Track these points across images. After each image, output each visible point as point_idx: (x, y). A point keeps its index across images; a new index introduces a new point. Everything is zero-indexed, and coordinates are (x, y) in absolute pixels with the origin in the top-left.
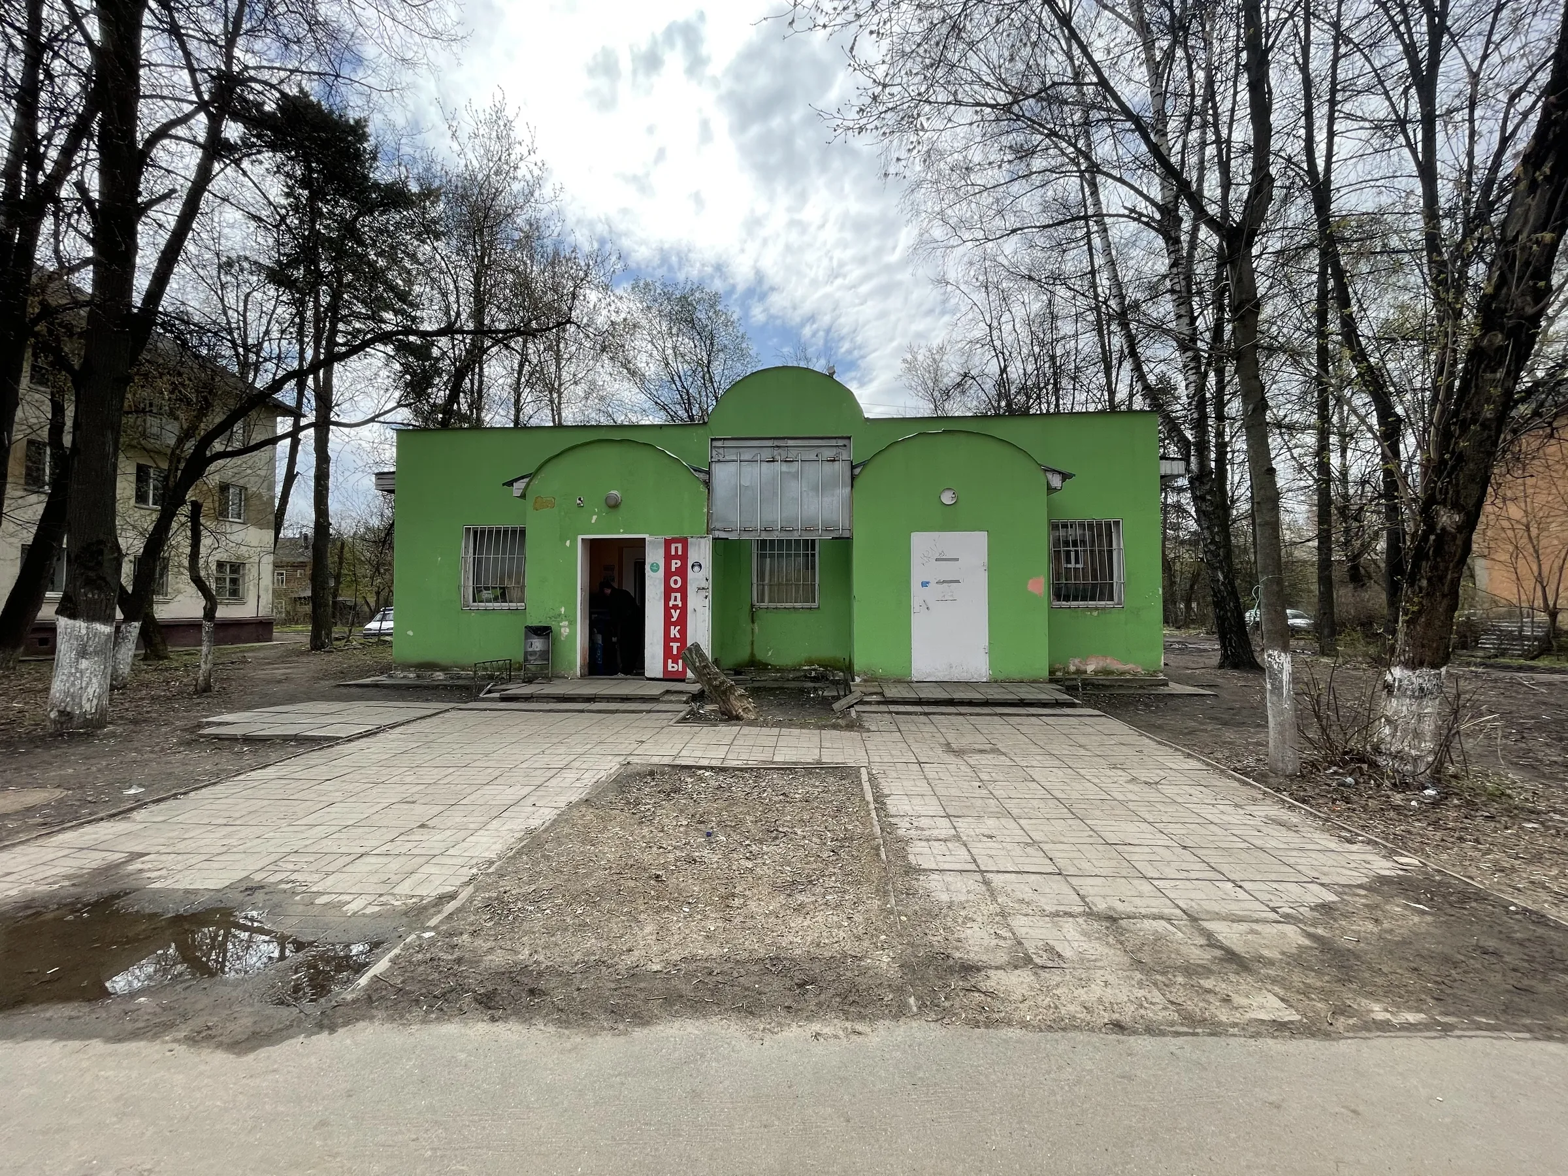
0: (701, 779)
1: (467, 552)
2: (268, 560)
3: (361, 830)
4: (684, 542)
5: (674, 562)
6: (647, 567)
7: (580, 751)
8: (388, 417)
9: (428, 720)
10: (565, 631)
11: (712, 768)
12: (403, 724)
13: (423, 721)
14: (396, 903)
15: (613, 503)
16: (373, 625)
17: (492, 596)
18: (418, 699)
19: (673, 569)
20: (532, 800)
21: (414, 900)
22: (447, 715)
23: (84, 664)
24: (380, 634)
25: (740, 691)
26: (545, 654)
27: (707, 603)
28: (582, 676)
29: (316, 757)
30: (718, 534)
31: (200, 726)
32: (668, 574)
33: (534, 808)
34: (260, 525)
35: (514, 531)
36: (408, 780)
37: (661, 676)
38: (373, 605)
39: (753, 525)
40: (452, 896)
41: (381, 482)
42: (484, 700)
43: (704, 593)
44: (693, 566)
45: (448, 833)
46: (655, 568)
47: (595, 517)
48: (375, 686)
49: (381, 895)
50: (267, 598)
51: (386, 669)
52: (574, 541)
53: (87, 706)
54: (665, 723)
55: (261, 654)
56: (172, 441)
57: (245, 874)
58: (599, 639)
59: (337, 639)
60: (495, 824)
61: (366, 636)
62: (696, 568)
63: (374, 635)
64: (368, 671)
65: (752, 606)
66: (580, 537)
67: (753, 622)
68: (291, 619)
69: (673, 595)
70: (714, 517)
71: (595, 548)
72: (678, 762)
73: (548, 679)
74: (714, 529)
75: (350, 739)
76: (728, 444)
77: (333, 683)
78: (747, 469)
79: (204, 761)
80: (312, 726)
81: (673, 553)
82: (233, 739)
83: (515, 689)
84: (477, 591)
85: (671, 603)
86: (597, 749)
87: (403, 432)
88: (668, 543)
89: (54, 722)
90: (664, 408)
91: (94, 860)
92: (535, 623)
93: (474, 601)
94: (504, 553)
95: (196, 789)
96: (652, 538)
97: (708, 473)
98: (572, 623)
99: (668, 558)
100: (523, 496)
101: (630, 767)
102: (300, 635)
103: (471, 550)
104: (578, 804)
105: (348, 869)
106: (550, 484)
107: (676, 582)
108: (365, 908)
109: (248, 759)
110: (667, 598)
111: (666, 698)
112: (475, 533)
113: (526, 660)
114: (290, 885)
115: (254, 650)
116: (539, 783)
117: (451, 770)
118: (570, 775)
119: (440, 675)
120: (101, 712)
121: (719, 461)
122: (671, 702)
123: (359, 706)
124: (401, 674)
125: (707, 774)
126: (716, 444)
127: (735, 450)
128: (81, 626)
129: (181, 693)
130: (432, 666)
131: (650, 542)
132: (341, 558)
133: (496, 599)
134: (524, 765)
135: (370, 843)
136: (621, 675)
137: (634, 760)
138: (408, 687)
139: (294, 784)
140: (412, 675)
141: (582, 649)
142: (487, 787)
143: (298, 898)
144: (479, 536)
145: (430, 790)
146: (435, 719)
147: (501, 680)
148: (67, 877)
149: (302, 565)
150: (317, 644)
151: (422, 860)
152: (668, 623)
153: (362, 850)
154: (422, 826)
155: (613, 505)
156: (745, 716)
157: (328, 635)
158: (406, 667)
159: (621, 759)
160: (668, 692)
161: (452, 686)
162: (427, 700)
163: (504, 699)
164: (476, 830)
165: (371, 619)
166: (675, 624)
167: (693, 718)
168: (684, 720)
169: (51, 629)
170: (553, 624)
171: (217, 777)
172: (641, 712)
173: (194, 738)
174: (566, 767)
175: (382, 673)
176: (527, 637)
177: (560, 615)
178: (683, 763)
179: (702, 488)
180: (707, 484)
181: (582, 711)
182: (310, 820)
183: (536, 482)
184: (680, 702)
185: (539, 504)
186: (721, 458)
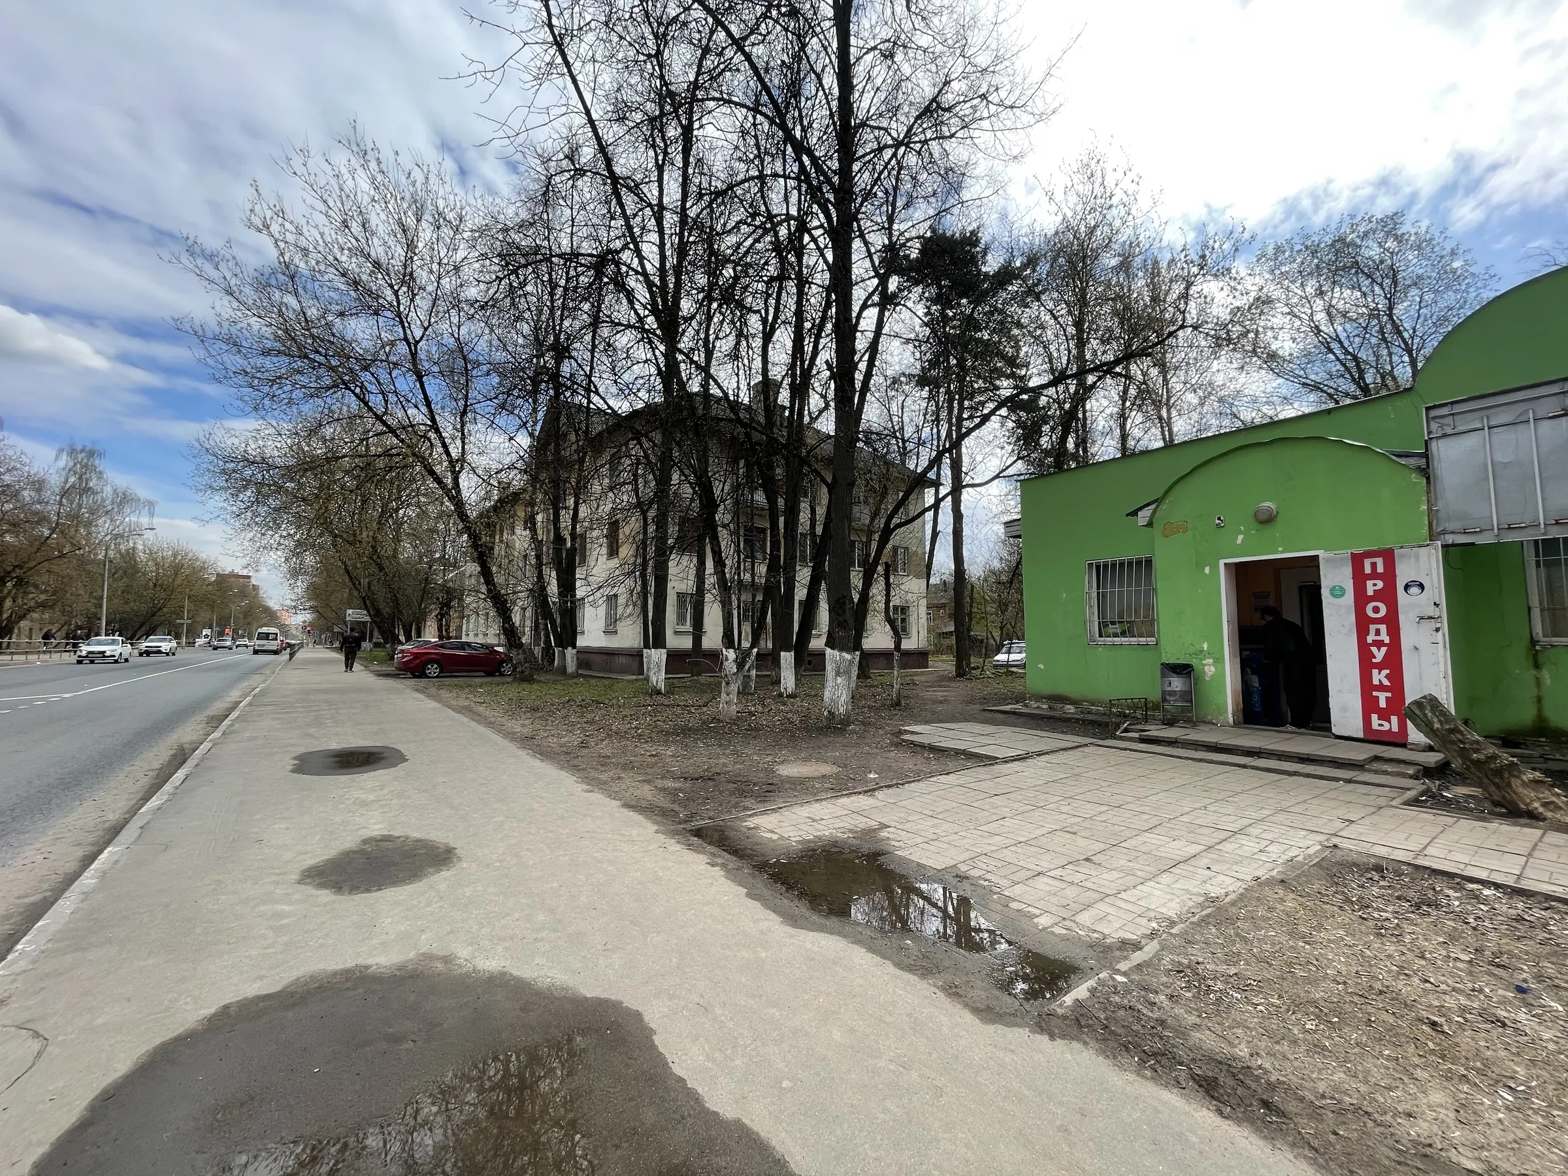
0: (1476, 897)
1: (1090, 587)
2: (924, 602)
3: (1033, 849)
4: (1388, 556)
5: (1369, 583)
6: (1325, 593)
7: (1255, 815)
8: (1010, 471)
9: (1070, 752)
10: (1210, 670)
11: (1497, 886)
12: (1047, 753)
13: (1066, 753)
14: (1080, 932)
15: (1265, 517)
16: (1001, 657)
17: (1119, 631)
18: (1053, 730)
19: (1370, 592)
20: (1205, 861)
21: (1096, 935)
22: (1086, 749)
23: (839, 680)
24: (1007, 665)
25: (1529, 775)
26: (1187, 696)
27: (1442, 637)
28: (1236, 724)
29: (982, 772)
30: (1450, 539)
31: (901, 732)
32: (1361, 599)
33: (1208, 872)
34: (917, 576)
35: (1139, 562)
36: (1064, 809)
37: (1361, 735)
38: (998, 639)
39: (1527, 519)
40: (1137, 946)
41: (1009, 529)
42: (1121, 738)
43: (1433, 625)
44: (1407, 587)
45: (1115, 874)
46: (1338, 592)
47: (1240, 537)
48: (1014, 713)
49: (1064, 919)
50: (924, 633)
51: (1020, 698)
52: (1214, 568)
53: (841, 710)
54: (1382, 801)
55: (923, 678)
56: (867, 522)
57: (953, 863)
58: (1255, 681)
59: (974, 668)
60: (1165, 878)
61: (996, 666)
62: (1414, 590)
63: (1002, 666)
64: (1005, 699)
65: (1533, 642)
66: (1222, 562)
67: (1537, 666)
68: (939, 651)
69: (1373, 628)
70: (1442, 515)
71: (1242, 574)
72: (1421, 862)
73: (1193, 723)
74: (1444, 532)
75: (1006, 761)
76: (1458, 409)
77: (978, 706)
78: (1504, 437)
79: (908, 762)
80: (975, 744)
81: (1368, 570)
82: (922, 746)
83: (1155, 731)
84: (1103, 625)
85: (1370, 639)
86: (1281, 817)
87: (1025, 483)
88: (1357, 560)
89: (827, 718)
90: (1316, 387)
91: (862, 823)
92: (1172, 660)
93: (1101, 636)
94: (1130, 585)
95: (908, 782)
96: (1330, 555)
97: (1426, 456)
98: (1219, 660)
99: (1360, 579)
100: (1150, 524)
101: (1339, 853)
102: (944, 664)
103: (1095, 585)
104: (1270, 882)
105: (1029, 882)
106: (1181, 506)
107: (1376, 610)
108: (1052, 926)
109: (934, 765)
110: (1362, 631)
111: (1375, 766)
112: (1098, 567)
113: (1164, 700)
114: (987, 883)
115: (919, 675)
116: (1210, 844)
117: (1104, 808)
118: (1249, 846)
119: (1070, 709)
120: (848, 714)
121: (1445, 436)
122: (1386, 773)
123: (1007, 731)
124: (1033, 704)
125: (1486, 892)
126: (1433, 413)
127: (1478, 414)
128: (836, 653)
129: (884, 705)
130: (1062, 699)
131: (1327, 560)
132: (971, 599)
133: (1123, 634)
134: (1185, 819)
135: (1045, 865)
136: (1290, 728)
137: (1345, 844)
138: (1042, 718)
139: (972, 793)
140: (1045, 706)
141: (1234, 692)
142: (1147, 834)
143: (995, 897)
144: (1101, 571)
145: (1086, 824)
146: (1076, 752)
147: (1136, 721)
148: (851, 831)
149: (943, 606)
150: (961, 672)
151: (1097, 896)
152: (1366, 664)
153: (1040, 869)
154: (1087, 860)
155: (1266, 520)
156: (1549, 814)
157: (968, 664)
158: (1039, 698)
159: (1321, 838)
160: (1377, 758)
161: (1084, 721)
162: (1063, 732)
163: (1143, 740)
164: (1146, 880)
165: (998, 651)
166: (1380, 667)
167: (1430, 801)
168: (1415, 802)
169: (822, 655)
170: (1194, 662)
171: (919, 776)
172: (1337, 779)
173: (900, 743)
174: (1240, 832)
175: (1017, 702)
176: (1163, 676)
177: (1201, 651)
178: (1435, 866)
179: (1415, 478)
180: (1426, 471)
181: (1244, 766)
182: (990, 827)
183: (1164, 507)
184: (1404, 775)
185: (1170, 530)
186: (1449, 431)
